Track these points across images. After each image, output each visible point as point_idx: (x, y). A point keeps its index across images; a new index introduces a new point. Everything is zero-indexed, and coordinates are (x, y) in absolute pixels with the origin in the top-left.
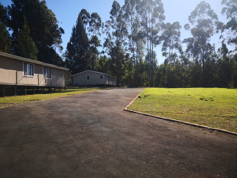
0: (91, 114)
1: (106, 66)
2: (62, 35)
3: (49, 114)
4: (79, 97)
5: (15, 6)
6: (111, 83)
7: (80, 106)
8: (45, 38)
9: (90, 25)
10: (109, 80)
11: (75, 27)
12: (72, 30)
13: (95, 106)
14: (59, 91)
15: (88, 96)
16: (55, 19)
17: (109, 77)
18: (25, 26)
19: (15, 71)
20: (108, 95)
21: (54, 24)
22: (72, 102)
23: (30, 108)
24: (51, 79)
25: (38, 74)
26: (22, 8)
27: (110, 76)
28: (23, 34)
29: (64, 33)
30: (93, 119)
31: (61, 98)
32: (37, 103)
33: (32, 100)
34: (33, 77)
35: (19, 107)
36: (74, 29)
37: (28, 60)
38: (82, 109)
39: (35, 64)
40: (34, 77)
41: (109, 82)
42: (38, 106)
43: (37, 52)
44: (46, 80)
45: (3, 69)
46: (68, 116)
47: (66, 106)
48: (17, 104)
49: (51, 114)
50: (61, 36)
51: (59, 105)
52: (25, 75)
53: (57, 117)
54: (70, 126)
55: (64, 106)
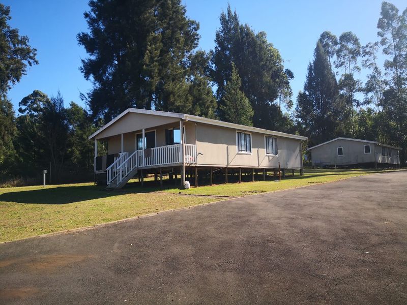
0: (371, 224)
1: (374, 127)
2: (291, 81)
3: (288, 218)
4: (331, 189)
5: (220, 49)
6: (388, 160)
7: (341, 206)
8: (263, 91)
9: (339, 56)
10: (383, 155)
11: (313, 65)
12: (308, 70)
13: (373, 207)
14: (291, 176)
15: (348, 187)
16: (278, 57)
17: (383, 148)
18: (234, 76)
19: (226, 146)
20: (389, 184)
21: (278, 65)
22: (322, 196)
23: (254, 206)
24: (277, 155)
25: (257, 149)
26: (229, 49)
27: (385, 145)
28: (231, 89)
29: (293, 77)
30: (378, 235)
31: (299, 188)
32: (263, 196)
33: (254, 191)
34: (250, 154)
35: (237, 202)
36: (310, 69)
37: (243, 127)
38: (346, 211)
39: (254, 133)
40: (252, 154)
41: (383, 159)
42: (266, 202)
43: (252, 114)
44: (271, 158)
45: (210, 144)
46: (324, 225)
47: (313, 204)
48: (233, 197)
49: (292, 219)
50: (288, 83)
51: (301, 201)
52: (239, 151)
53: (306, 224)
54: (335, 245)
55: (311, 204)
